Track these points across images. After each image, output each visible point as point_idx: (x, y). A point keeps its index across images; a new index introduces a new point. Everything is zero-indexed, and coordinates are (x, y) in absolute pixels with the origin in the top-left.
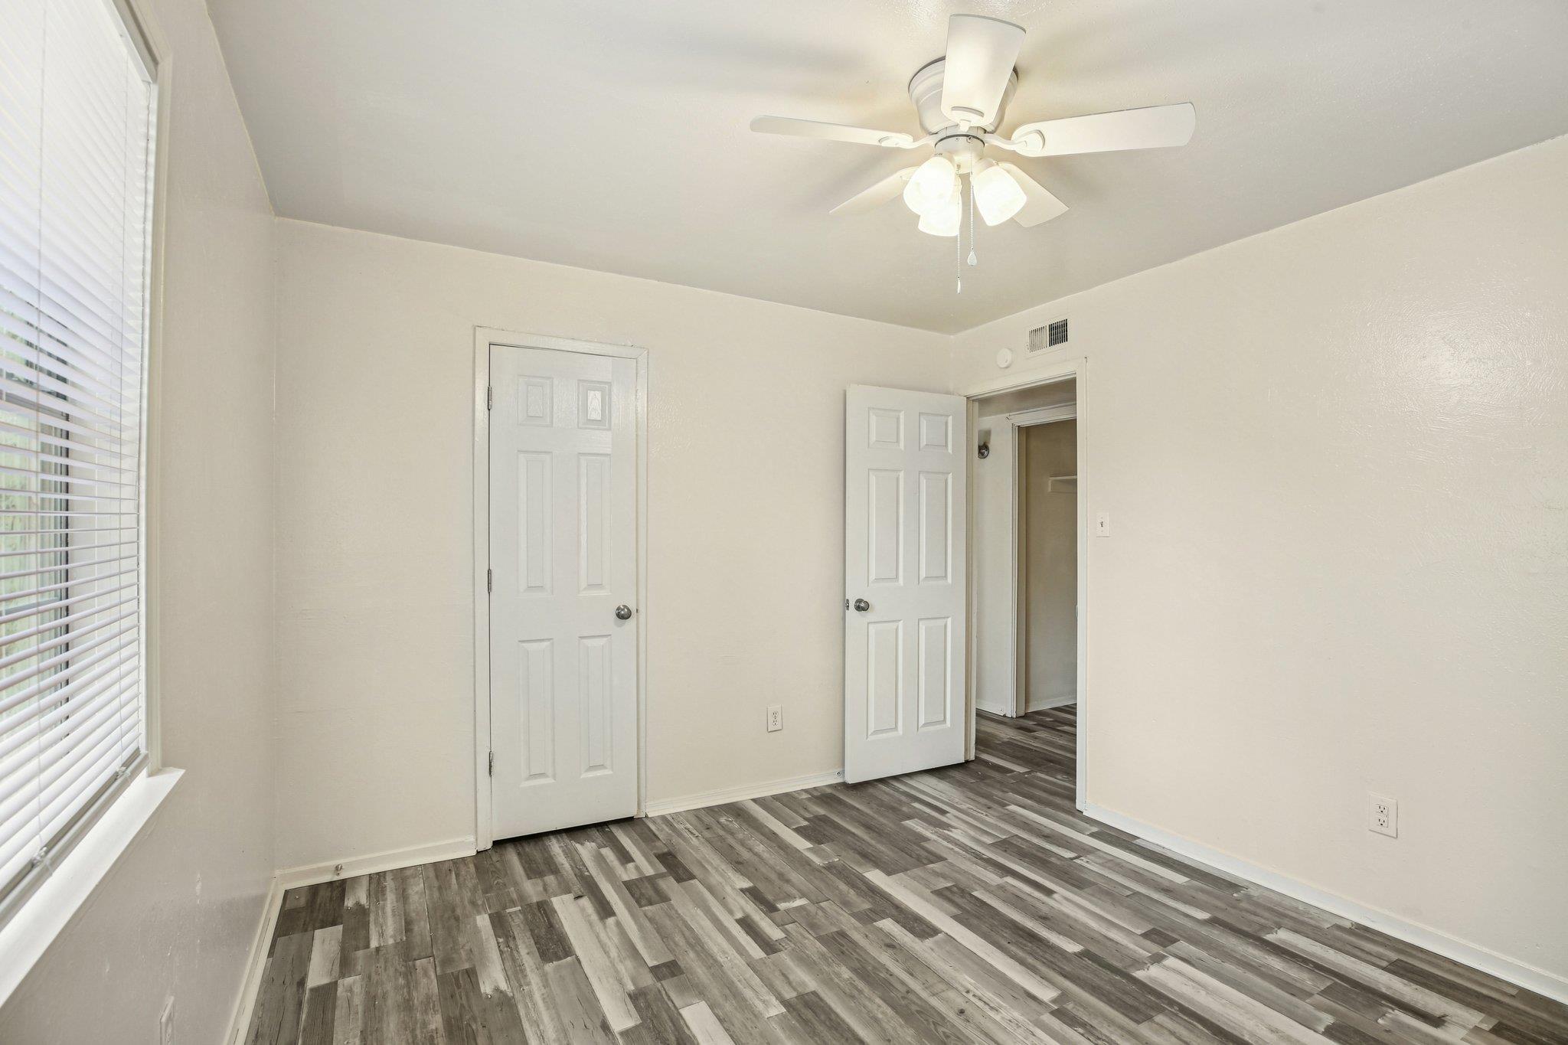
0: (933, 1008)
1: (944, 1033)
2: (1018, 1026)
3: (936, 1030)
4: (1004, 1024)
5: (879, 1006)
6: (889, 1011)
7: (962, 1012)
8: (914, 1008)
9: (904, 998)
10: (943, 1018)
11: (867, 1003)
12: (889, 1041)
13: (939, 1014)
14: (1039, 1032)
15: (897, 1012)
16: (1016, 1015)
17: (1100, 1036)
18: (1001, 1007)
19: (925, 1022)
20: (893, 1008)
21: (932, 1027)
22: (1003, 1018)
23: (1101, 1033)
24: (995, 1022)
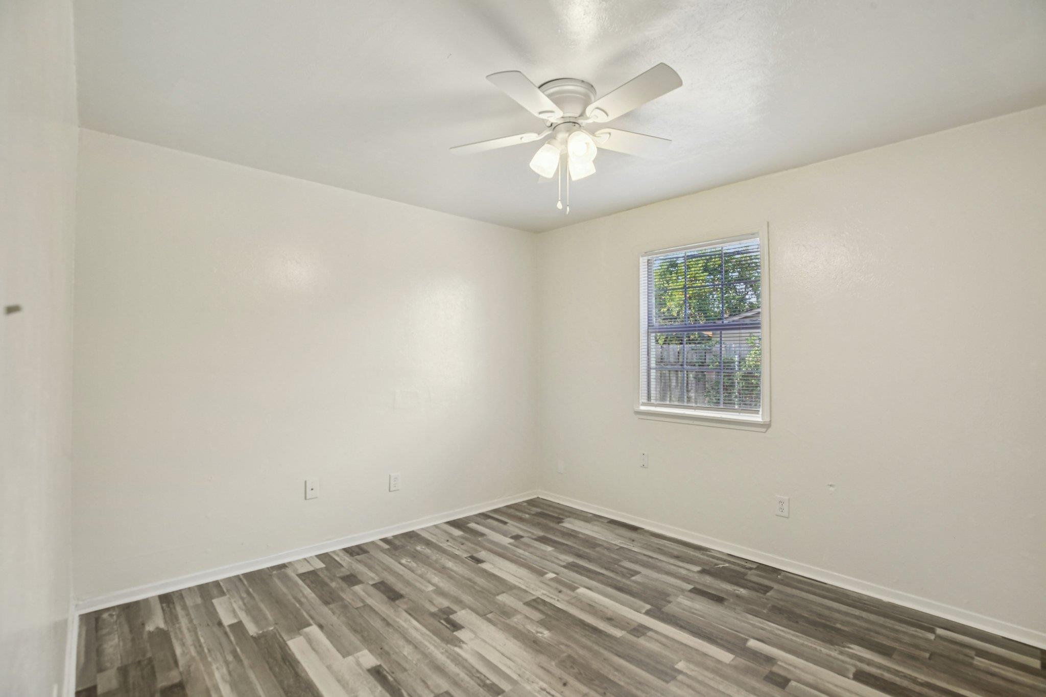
0: (585, 684)
1: (574, 669)
2: (528, 680)
3: (579, 670)
4: (537, 680)
5: (619, 680)
6: (612, 678)
7: (565, 684)
8: (597, 682)
9: (606, 688)
10: (576, 678)
11: (628, 681)
12: (605, 659)
13: (579, 681)
14: (515, 677)
15: (607, 678)
16: (528, 687)
17: (477, 679)
18: (539, 692)
19: (587, 674)
20: (610, 680)
21: (582, 672)
22: (537, 683)
23: (475, 682)
24: (542, 680)
